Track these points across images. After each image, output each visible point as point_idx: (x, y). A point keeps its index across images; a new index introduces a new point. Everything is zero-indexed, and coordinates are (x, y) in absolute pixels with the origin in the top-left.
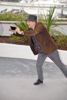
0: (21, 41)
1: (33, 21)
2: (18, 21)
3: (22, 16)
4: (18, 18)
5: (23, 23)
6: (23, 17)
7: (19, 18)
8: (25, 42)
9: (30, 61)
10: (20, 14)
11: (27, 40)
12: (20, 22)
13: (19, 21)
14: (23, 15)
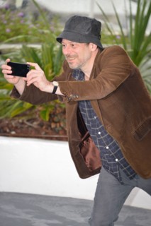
0: (23, 123)
1: (88, 44)
2: (12, 42)
3: (29, 23)
4: (12, 30)
5: (33, 49)
6: (32, 26)
7: (17, 32)
8: (41, 125)
9: (61, 205)
10: (21, 14)
11: (47, 119)
12: (19, 46)
13: (17, 42)
14: (30, 17)
